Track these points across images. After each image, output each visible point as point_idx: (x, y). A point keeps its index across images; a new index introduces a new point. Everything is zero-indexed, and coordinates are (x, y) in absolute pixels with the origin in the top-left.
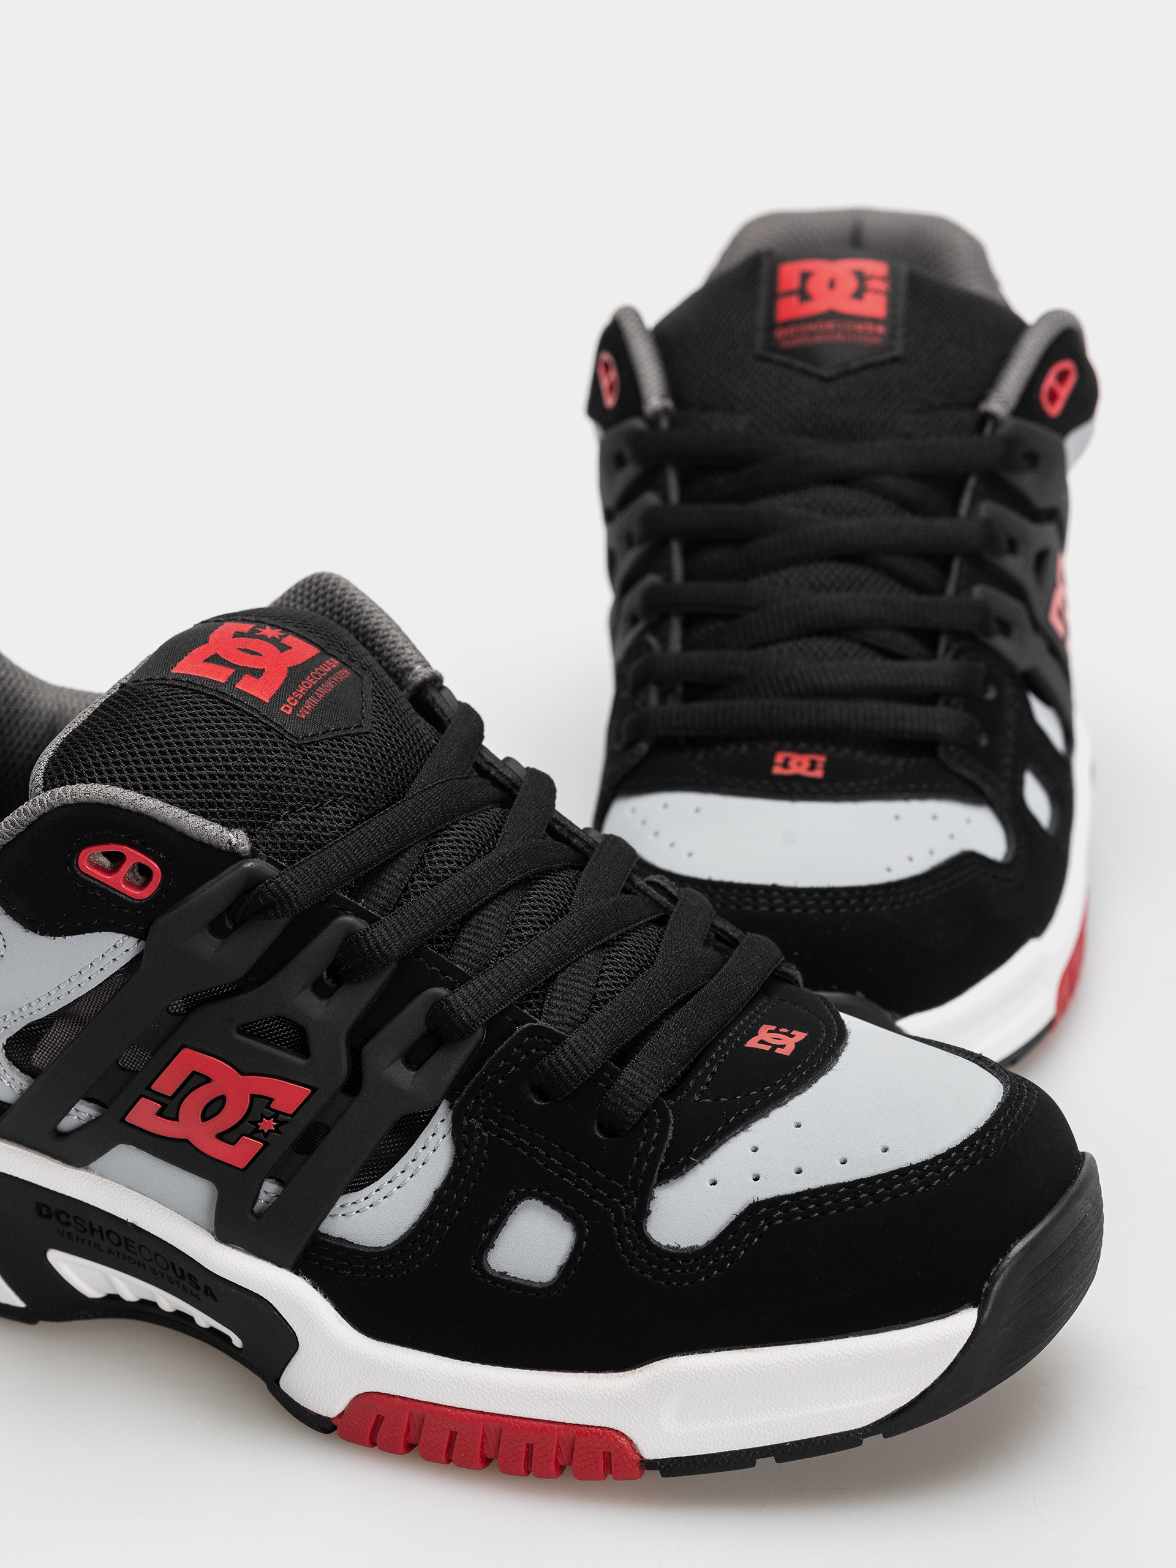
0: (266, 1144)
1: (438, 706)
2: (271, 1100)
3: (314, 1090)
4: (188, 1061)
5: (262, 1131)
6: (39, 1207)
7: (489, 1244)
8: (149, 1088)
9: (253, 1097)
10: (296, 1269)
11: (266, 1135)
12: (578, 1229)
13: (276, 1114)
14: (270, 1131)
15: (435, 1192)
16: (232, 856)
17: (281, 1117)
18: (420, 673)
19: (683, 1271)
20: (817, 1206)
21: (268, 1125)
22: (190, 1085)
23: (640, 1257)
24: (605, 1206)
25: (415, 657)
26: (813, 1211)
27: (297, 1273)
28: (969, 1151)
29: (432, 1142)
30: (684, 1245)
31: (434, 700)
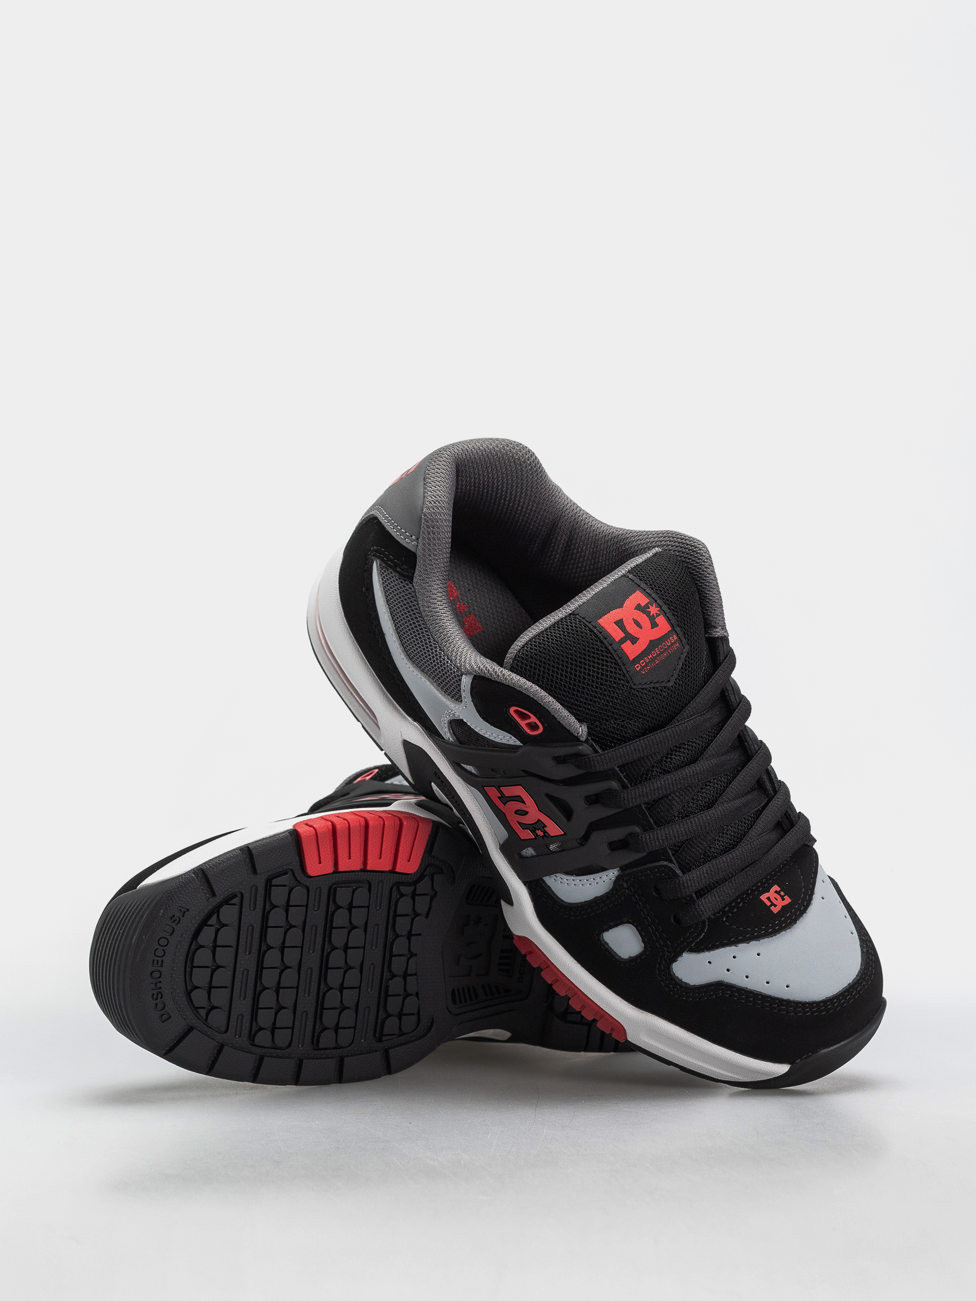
0: (535, 838)
1: (719, 650)
2: (546, 826)
3: (565, 834)
4: (519, 791)
5: (537, 834)
6: (436, 774)
7: (607, 930)
8: (499, 787)
9: (539, 820)
10: (525, 883)
11: (537, 835)
12: (645, 948)
13: (545, 832)
14: (539, 835)
15: (596, 897)
16: (577, 739)
17: (546, 834)
18: (718, 633)
19: (678, 991)
20: (746, 997)
21: (540, 833)
22: (516, 799)
23: (664, 975)
24: (660, 948)
25: (721, 623)
26: (743, 999)
27: (525, 885)
28: (822, 1006)
29: (604, 877)
30: (685, 980)
31: (718, 646)
